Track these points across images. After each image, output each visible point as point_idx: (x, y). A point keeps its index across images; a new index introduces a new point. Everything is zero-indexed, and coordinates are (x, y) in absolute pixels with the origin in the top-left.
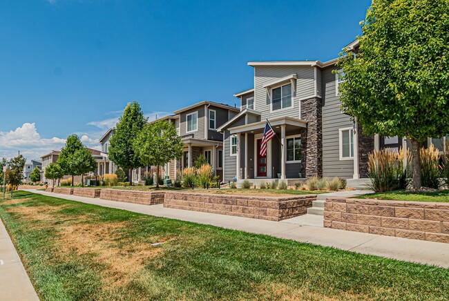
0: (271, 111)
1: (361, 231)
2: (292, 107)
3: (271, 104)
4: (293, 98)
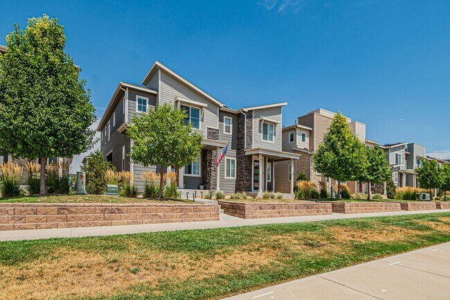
2: (200, 129)
4: (200, 122)
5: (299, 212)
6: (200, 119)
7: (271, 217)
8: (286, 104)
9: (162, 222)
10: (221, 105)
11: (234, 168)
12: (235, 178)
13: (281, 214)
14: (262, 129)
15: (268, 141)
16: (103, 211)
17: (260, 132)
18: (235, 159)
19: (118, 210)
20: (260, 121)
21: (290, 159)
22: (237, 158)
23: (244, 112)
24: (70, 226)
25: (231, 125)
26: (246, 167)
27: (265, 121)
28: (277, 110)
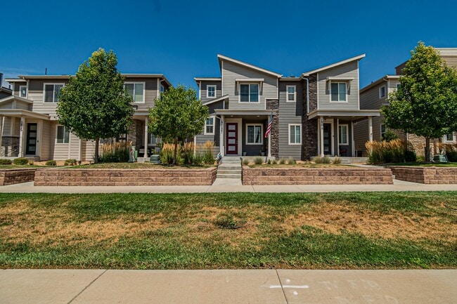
0: (239, 102)
1: (446, 183)
2: (259, 102)
3: (239, 96)
4: (259, 96)
5: (326, 179)
6: (259, 93)
7: (279, 184)
8: (364, 55)
9: (154, 185)
10: (279, 76)
11: (299, 134)
12: (301, 144)
13: (293, 181)
14: (330, 90)
15: (339, 101)
16: (110, 175)
17: (327, 93)
18: (301, 125)
19: (120, 174)
20: (327, 82)
21: (367, 117)
22: (302, 123)
23: (306, 77)
24: (87, 185)
25: (295, 93)
26: (310, 132)
27: (332, 80)
28: (352, 66)
